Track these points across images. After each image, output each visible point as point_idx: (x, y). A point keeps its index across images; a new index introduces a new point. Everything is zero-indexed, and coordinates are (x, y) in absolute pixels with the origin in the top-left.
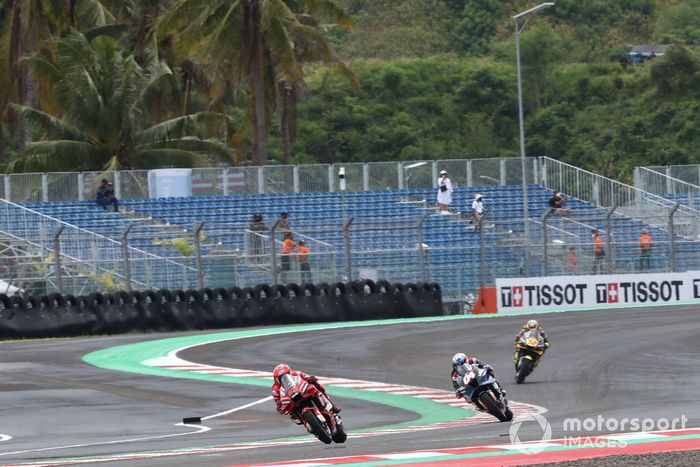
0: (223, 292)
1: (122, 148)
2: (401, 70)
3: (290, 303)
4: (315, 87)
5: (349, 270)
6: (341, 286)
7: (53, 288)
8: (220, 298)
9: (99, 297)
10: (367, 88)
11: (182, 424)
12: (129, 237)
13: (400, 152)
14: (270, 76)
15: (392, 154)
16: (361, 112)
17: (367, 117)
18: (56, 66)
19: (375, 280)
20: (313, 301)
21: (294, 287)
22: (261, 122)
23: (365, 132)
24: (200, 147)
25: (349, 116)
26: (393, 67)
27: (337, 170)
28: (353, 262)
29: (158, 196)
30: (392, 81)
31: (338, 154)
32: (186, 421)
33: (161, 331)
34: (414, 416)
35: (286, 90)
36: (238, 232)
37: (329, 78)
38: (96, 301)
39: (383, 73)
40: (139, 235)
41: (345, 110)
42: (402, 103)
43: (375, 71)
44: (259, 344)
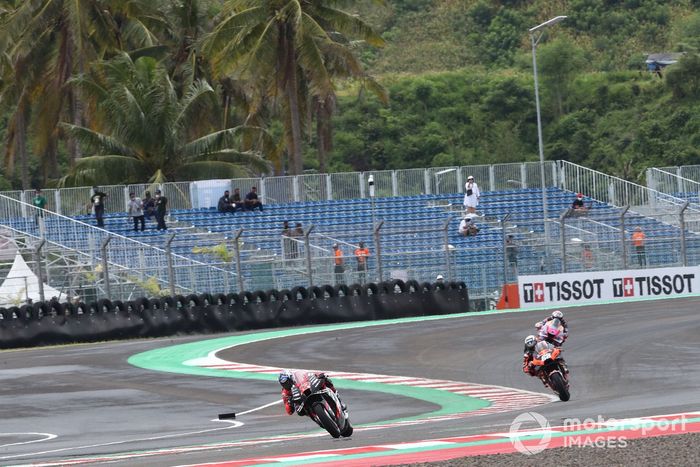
0: (261, 294)
1: (167, 162)
2: (431, 82)
3: (324, 304)
4: (352, 101)
5: (380, 271)
6: (372, 286)
7: (102, 293)
8: (259, 300)
9: (145, 302)
10: (401, 99)
11: (218, 420)
12: (173, 244)
13: (431, 159)
14: (303, 90)
15: (425, 161)
16: (394, 122)
17: (400, 127)
18: (103, 87)
19: (405, 281)
20: (346, 301)
21: (328, 288)
22: (296, 134)
23: (399, 142)
24: (240, 159)
25: (383, 127)
26: (423, 80)
27: (367, 177)
28: (387, 263)
29: (200, 206)
30: (423, 93)
31: (374, 162)
32: (222, 417)
33: (204, 333)
34: (434, 407)
35: (320, 104)
36: (275, 238)
37: (363, 92)
38: (144, 305)
39: (413, 87)
40: (182, 243)
41: (380, 121)
42: (433, 113)
43: (407, 84)
44: (293, 343)
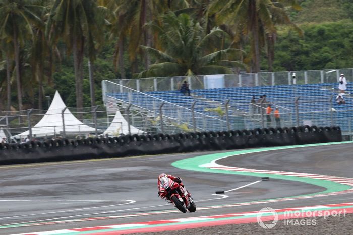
0: (238, 132)
1: (192, 66)
2: (325, 27)
3: (270, 137)
4: (285, 36)
5: (298, 121)
6: (294, 128)
7: (160, 131)
8: (238, 135)
9: (181, 135)
10: (310, 36)
11: (215, 194)
12: (195, 107)
13: (325, 65)
14: (261, 30)
15: (321, 66)
16: (306, 47)
17: (309, 49)
18: (161, 27)
19: (310, 126)
20: (281, 135)
21: (272, 130)
22: (257, 52)
23: (309, 57)
24: (230, 65)
25: (300, 49)
26: (321, 26)
27: (292, 74)
28: (302, 117)
29: (209, 87)
30: (321, 32)
31: (296, 67)
32: (217, 193)
33: (210, 151)
34: (323, 189)
35: (269, 37)
36: (246, 104)
37: (292, 32)
38: (180, 137)
39: (316, 30)
40: (200, 106)
41: (299, 46)
42: (326, 43)
43: (313, 28)
44: (254, 156)
